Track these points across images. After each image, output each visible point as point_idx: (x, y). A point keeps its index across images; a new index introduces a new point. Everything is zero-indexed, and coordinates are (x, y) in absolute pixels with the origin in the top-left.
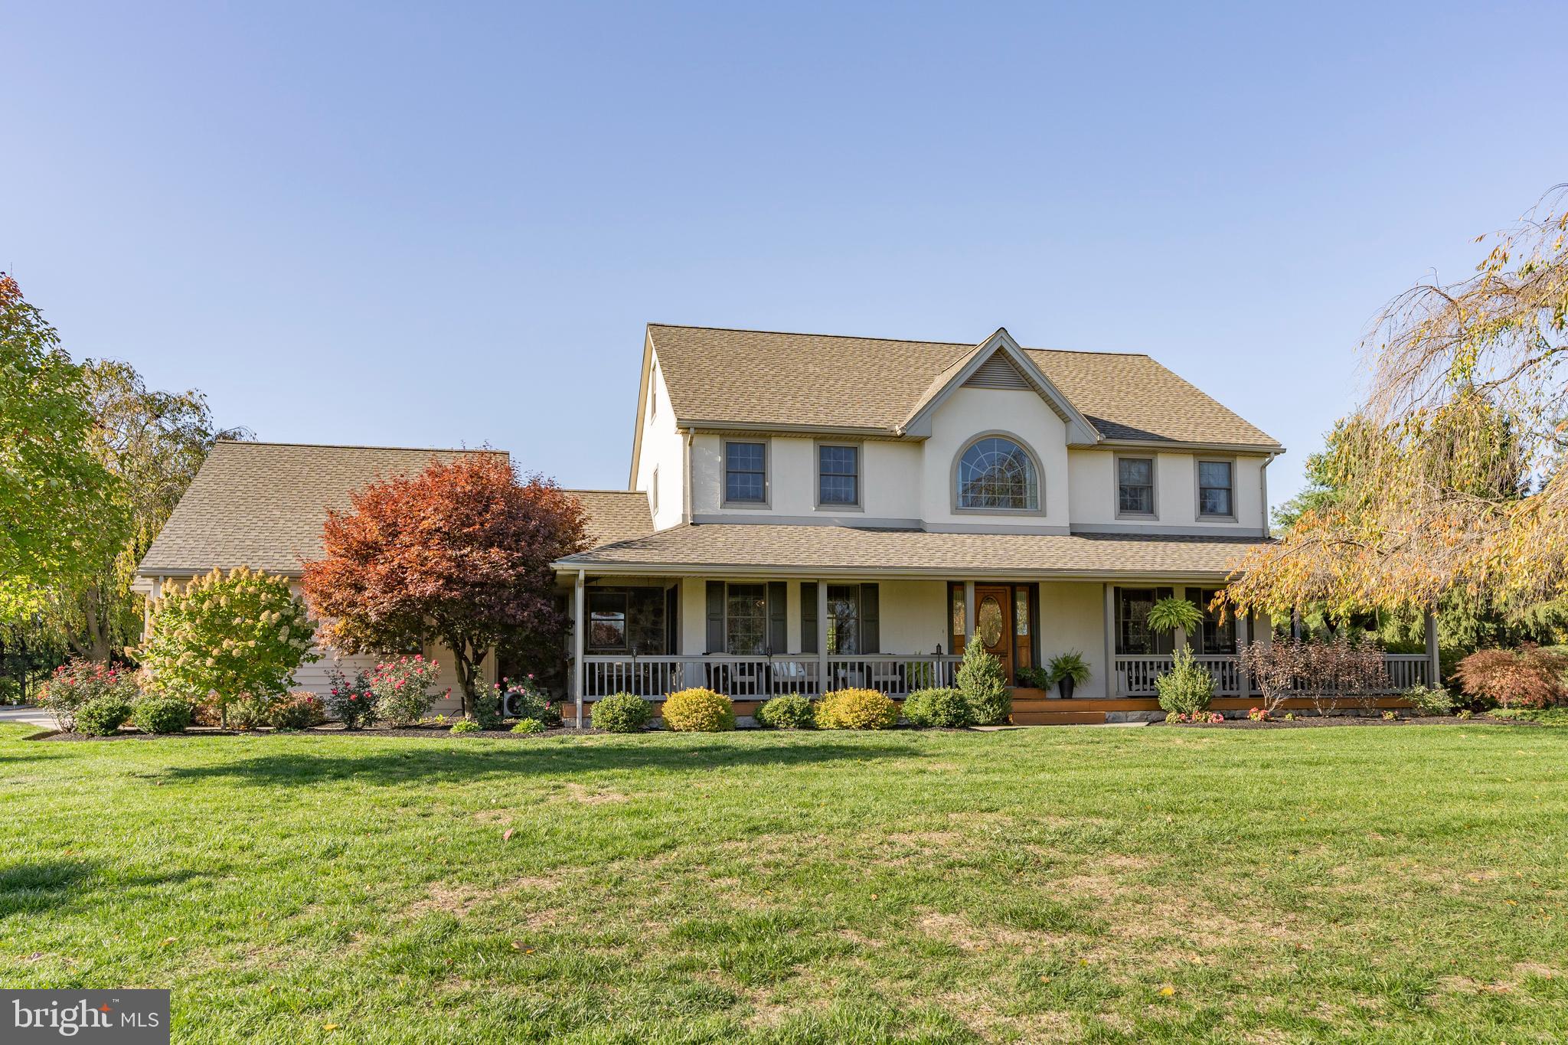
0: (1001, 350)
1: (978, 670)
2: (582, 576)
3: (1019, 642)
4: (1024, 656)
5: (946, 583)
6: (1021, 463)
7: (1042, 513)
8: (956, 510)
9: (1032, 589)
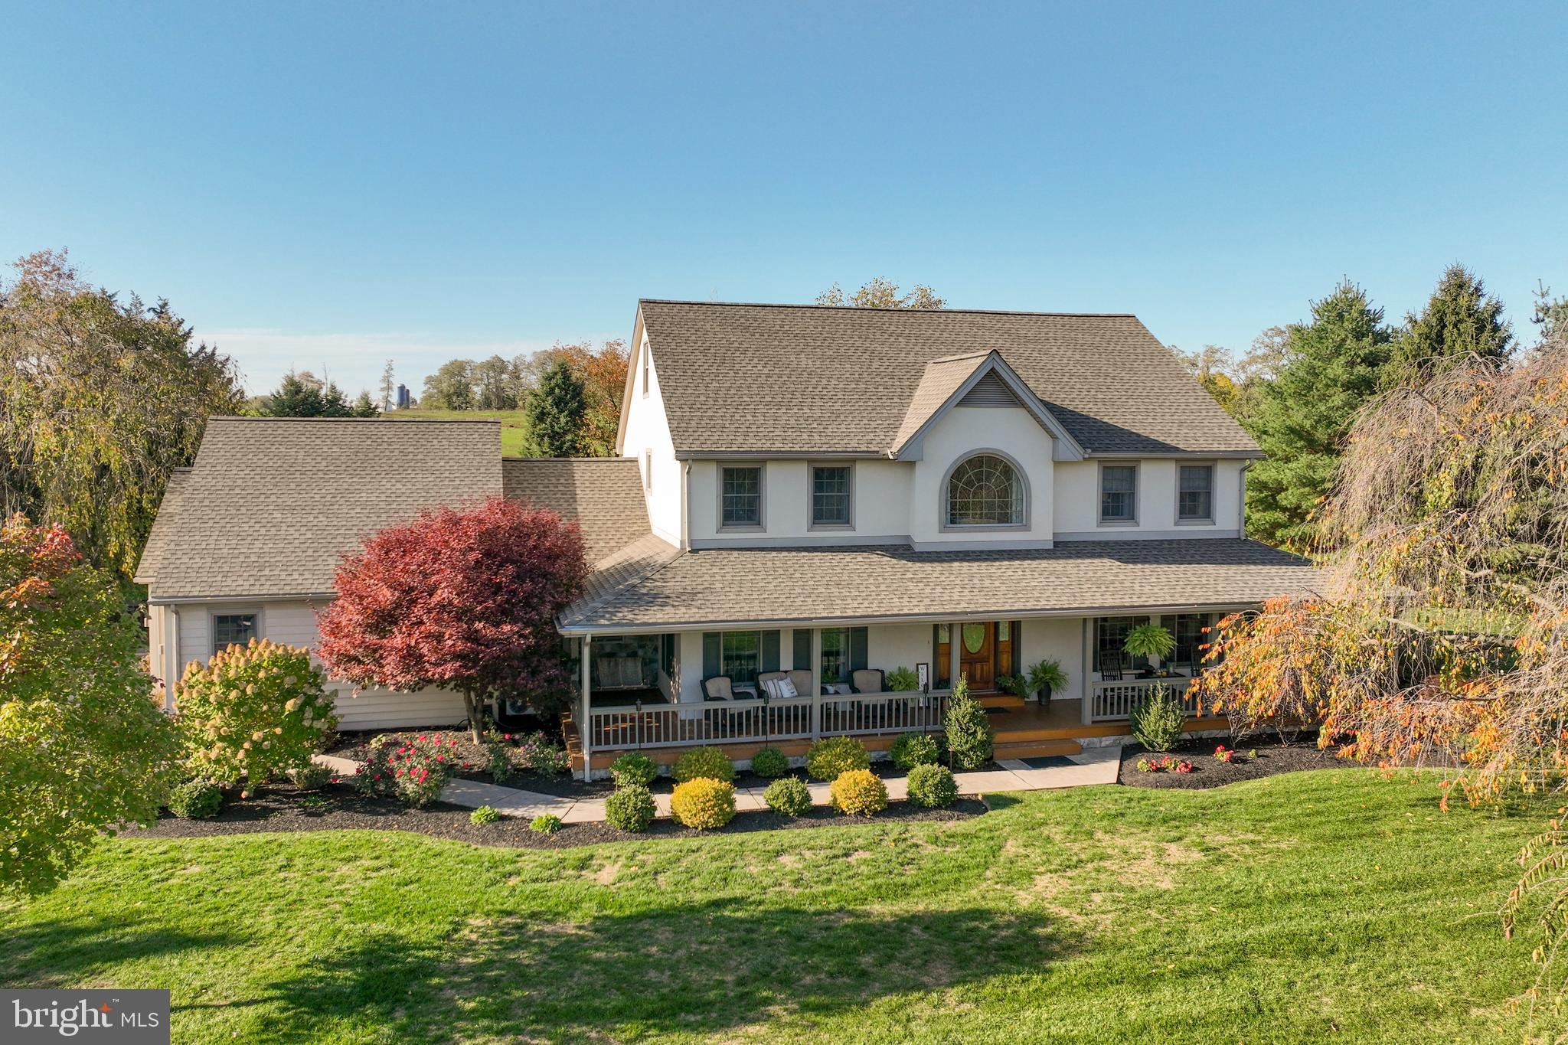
0: (994, 372)
1: (964, 717)
2: (588, 639)
3: (1001, 647)
4: (1005, 660)
5: (932, 625)
6: (1009, 479)
7: (1027, 527)
8: (943, 528)
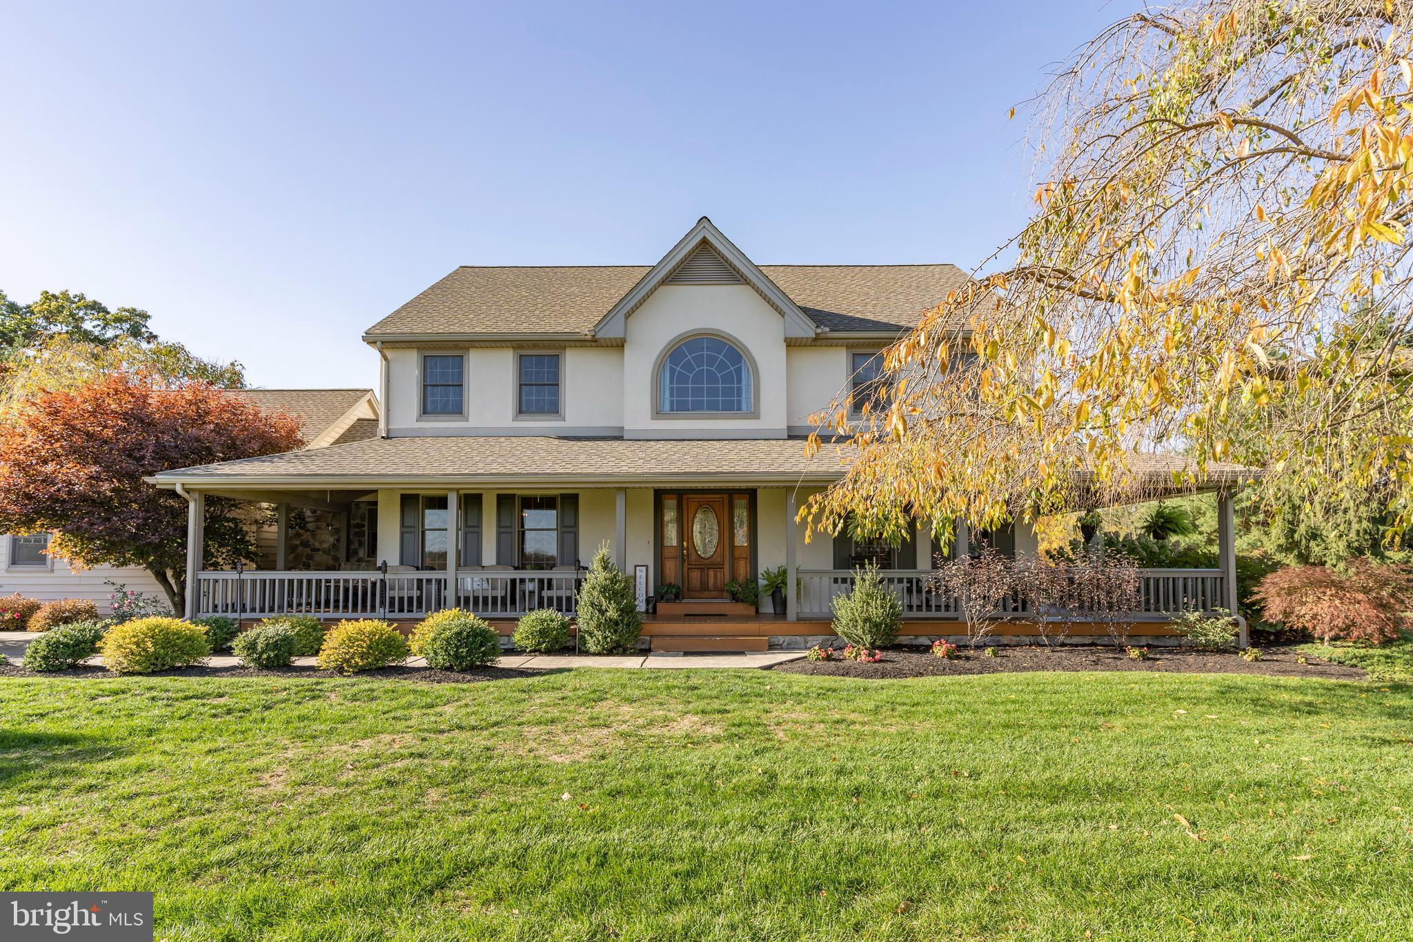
0: (705, 242)
2: (179, 490)
3: (737, 553)
4: (742, 567)
5: (652, 493)
6: (735, 363)
7: (755, 415)
8: (657, 413)
9: (751, 495)
